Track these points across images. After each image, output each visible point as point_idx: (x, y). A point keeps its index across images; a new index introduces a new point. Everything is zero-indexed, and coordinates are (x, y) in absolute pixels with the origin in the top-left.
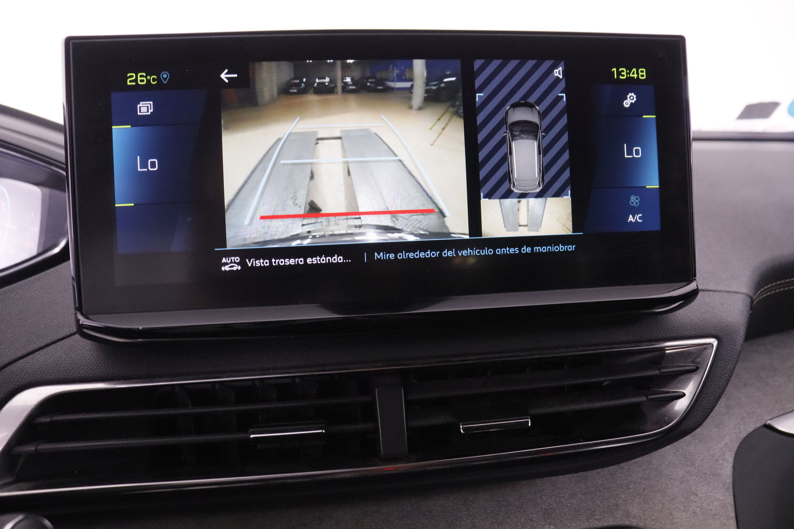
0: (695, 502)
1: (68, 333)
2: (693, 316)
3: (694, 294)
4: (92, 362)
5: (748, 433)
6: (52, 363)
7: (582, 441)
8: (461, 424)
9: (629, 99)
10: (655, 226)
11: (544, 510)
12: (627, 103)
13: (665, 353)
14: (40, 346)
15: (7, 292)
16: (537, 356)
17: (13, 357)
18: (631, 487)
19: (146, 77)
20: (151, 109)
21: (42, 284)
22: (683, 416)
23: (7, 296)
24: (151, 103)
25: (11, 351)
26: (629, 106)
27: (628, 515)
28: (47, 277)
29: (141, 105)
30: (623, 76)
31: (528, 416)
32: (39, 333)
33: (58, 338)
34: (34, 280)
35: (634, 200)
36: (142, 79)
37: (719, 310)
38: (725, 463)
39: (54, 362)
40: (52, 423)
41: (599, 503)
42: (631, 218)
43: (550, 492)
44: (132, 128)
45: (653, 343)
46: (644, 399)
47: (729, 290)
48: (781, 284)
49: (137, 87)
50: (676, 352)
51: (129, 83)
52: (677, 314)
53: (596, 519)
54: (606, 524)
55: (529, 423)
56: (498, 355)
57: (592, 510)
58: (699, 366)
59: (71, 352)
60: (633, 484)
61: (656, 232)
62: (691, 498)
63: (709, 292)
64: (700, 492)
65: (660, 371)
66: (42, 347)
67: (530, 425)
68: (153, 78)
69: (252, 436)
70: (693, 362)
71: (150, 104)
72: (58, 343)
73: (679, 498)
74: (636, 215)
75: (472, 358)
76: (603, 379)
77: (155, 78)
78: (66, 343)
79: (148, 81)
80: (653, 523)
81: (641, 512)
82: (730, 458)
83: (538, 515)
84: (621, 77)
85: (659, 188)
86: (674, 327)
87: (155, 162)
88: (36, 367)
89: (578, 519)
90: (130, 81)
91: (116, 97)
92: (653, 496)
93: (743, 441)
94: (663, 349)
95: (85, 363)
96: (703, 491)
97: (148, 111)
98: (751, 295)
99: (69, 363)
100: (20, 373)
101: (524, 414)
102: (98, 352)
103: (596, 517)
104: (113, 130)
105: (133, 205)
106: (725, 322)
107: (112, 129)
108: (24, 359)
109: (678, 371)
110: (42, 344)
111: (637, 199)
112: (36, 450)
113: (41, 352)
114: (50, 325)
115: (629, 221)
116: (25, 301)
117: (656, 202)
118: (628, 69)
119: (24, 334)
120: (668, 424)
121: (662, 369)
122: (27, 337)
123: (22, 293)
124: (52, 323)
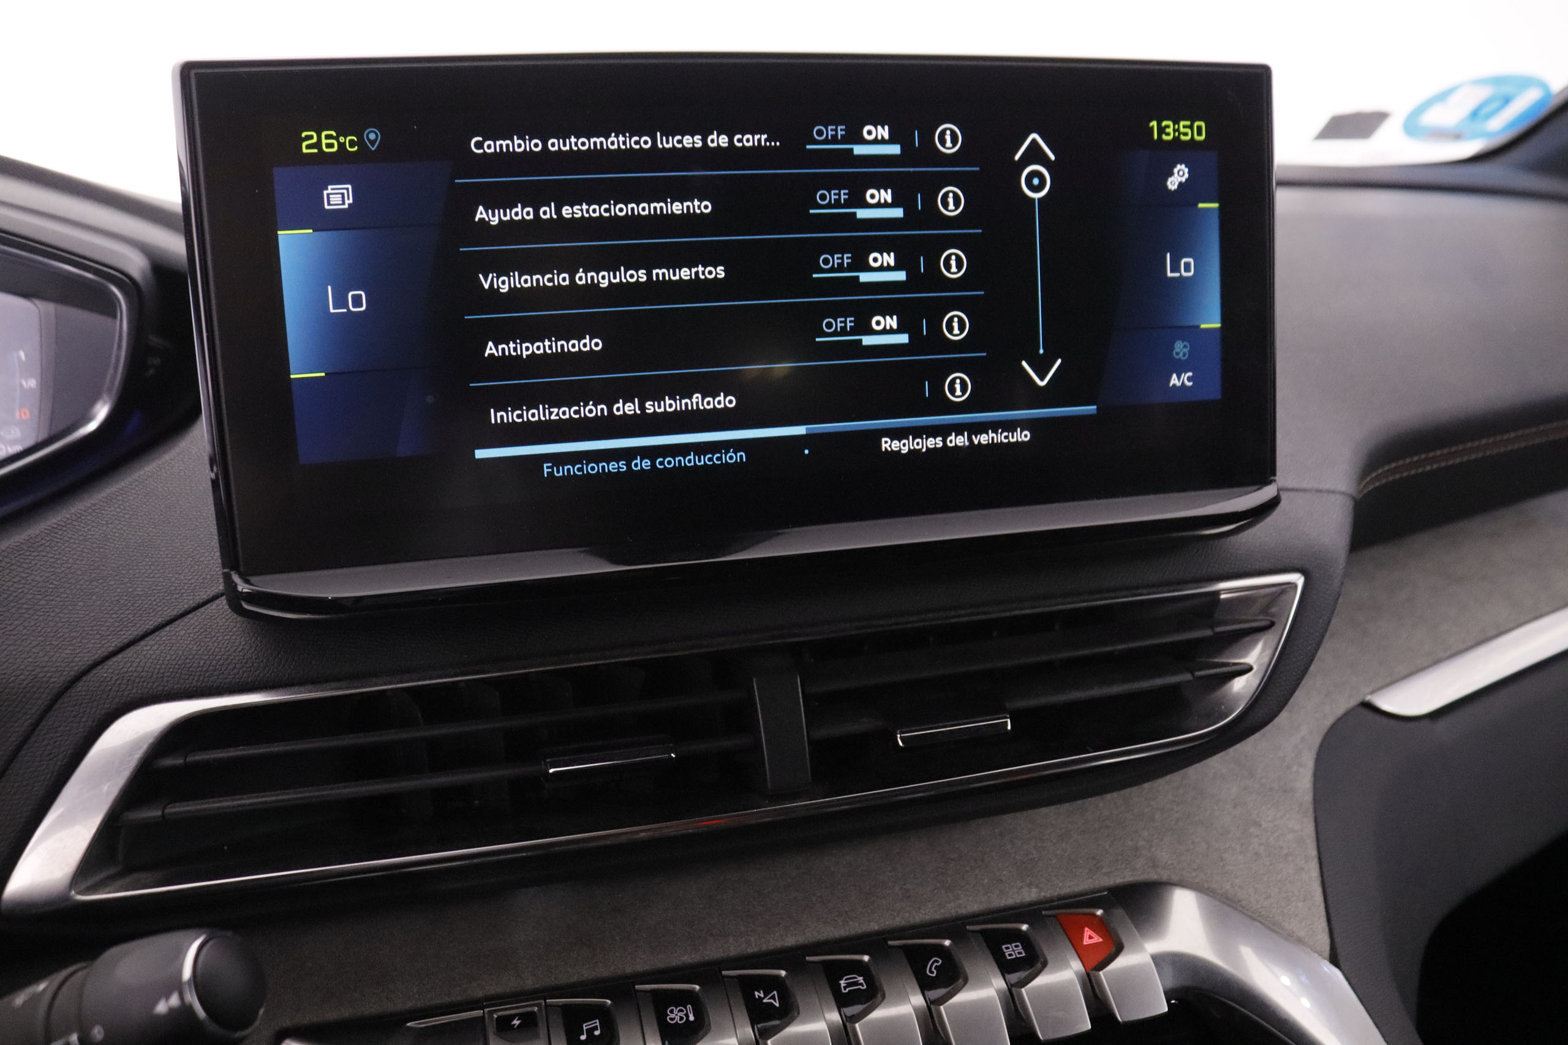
0: (1257, 836)
2: (1265, 537)
3: (1272, 505)
4: (248, 656)
5: (1336, 718)
6: (174, 659)
7: (1091, 750)
8: (898, 732)
9: (1176, 175)
10: (1213, 391)
11: (1018, 864)
12: (1173, 183)
13: (1219, 601)
14: (145, 630)
15: (56, 528)
16: (1014, 613)
17: (99, 652)
18: (1156, 818)
19: (337, 138)
20: (348, 199)
21: (118, 510)
22: (1250, 703)
23: (59, 537)
24: (349, 187)
25: (93, 641)
26: (1176, 188)
27: (1154, 864)
28: (124, 496)
29: (329, 191)
30: (1168, 134)
31: (1005, 713)
32: (136, 605)
33: (175, 613)
35: (1180, 349)
36: (329, 141)
37: (1305, 523)
38: (1301, 770)
39: (177, 658)
40: (188, 768)
41: (1107, 847)
42: (1174, 380)
43: (1026, 832)
44: (316, 233)
45: (1203, 584)
46: (1187, 677)
47: (1321, 487)
49: (321, 158)
50: (1237, 597)
51: (305, 151)
53: (1104, 874)
54: (1119, 881)
55: (1007, 725)
56: (953, 613)
57: (1097, 858)
58: (1274, 620)
59: (206, 638)
60: (1159, 812)
61: (1215, 401)
63: (1289, 493)
64: (1264, 820)
65: (1213, 629)
66: (149, 631)
67: (1009, 727)
68: (350, 141)
69: (551, 771)
70: (1265, 612)
71: (347, 189)
72: (177, 623)
73: (1232, 832)
74: (1183, 374)
77: (354, 140)
78: (192, 622)
79: (342, 146)
80: (1194, 874)
81: (1174, 857)
82: (1309, 759)
83: (1010, 872)
84: (1165, 137)
85: (1222, 328)
86: (1237, 557)
87: (361, 295)
88: (146, 669)
89: (1075, 875)
90: (308, 147)
91: (283, 176)
92: (1193, 831)
93: (1329, 731)
94: (1217, 593)
95: (238, 658)
96: (1269, 819)
97: (344, 203)
98: (1355, 495)
99: (206, 660)
100: (118, 682)
101: (998, 710)
102: (256, 635)
103: (1104, 870)
104: (280, 237)
105: (323, 374)
106: (1316, 545)
107: (277, 236)
108: (120, 656)
109: (1241, 630)
110: (150, 626)
111: (1185, 347)
112: (163, 815)
113: (149, 641)
114: (154, 589)
115: (1171, 385)
116: (95, 545)
117: (1215, 352)
118: (1176, 122)
119: (109, 608)
120: (1226, 718)
121: (1217, 627)
122: (116, 613)
123: (86, 530)
124: (157, 586)
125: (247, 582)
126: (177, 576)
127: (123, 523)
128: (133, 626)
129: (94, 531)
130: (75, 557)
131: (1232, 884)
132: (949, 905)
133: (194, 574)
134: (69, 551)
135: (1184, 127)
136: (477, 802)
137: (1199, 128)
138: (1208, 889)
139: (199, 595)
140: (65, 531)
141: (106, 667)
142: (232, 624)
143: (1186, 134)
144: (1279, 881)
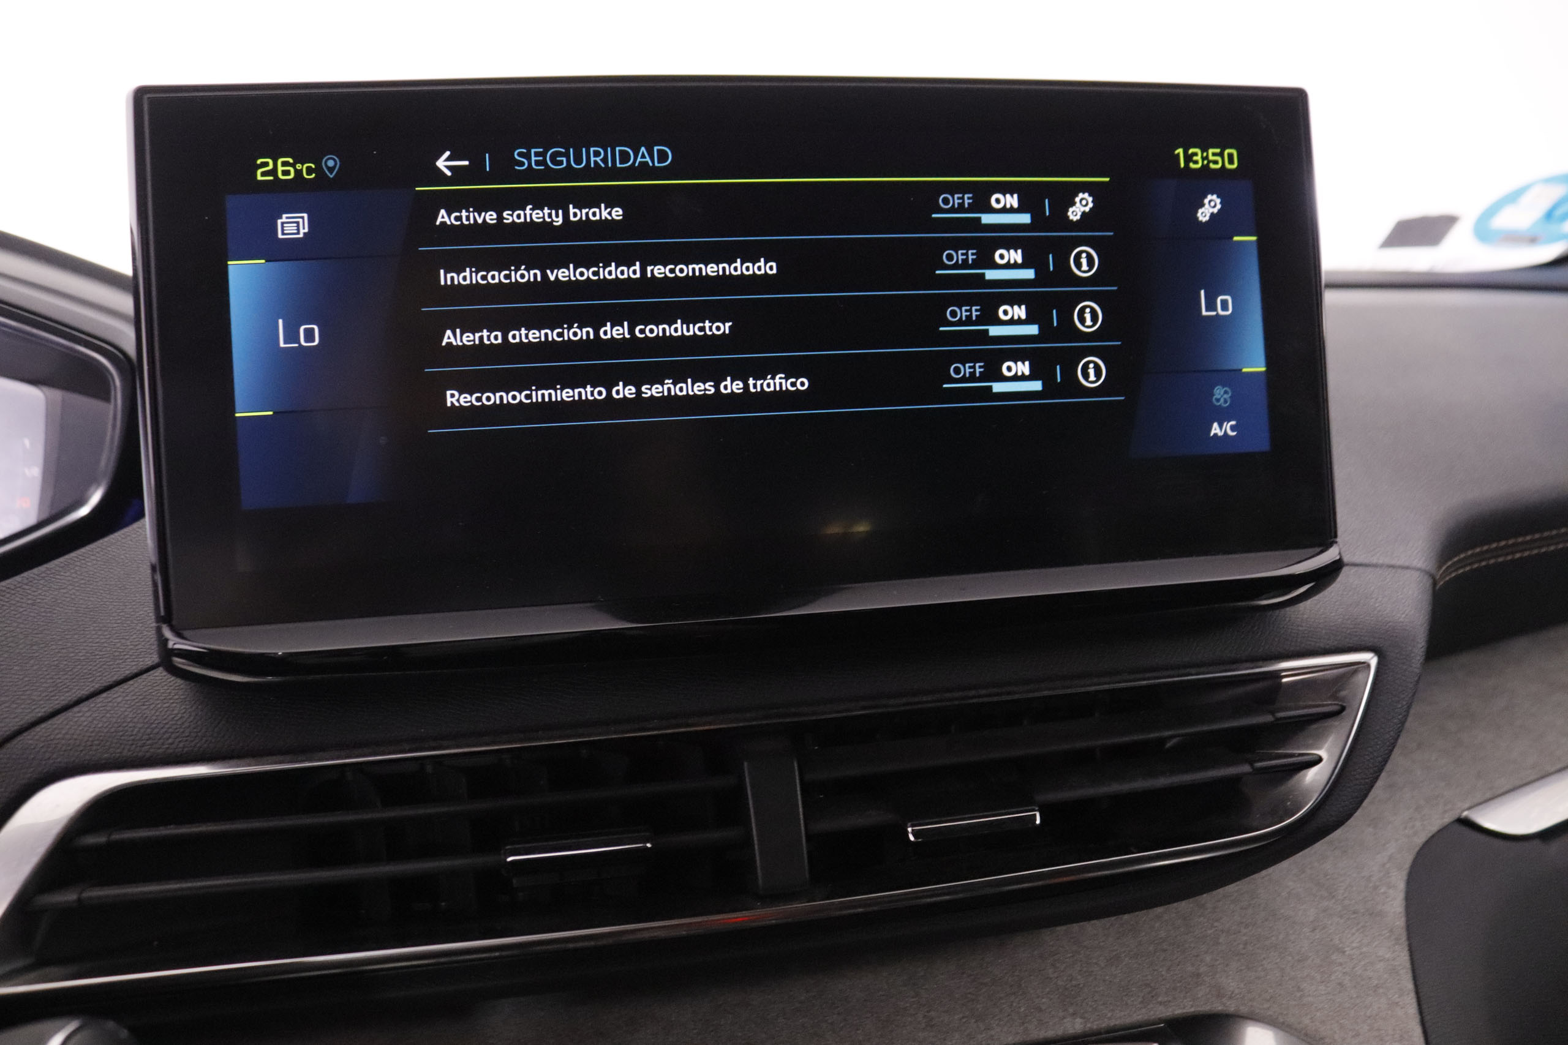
0: (1341, 964)
1: (135, 670)
2: (1331, 613)
3: (1335, 568)
4: (187, 724)
5: (1430, 835)
6: (107, 727)
8: (909, 824)
9: (1207, 205)
10: (1261, 442)
11: (1060, 990)
12: (1204, 214)
13: (1281, 683)
14: (79, 696)
15: (4, 591)
16: (1046, 693)
17: (27, 717)
18: (1221, 941)
19: (293, 165)
20: (304, 229)
21: (74, 575)
22: (1322, 796)
24: (305, 215)
25: (23, 707)
26: (1207, 218)
27: (1219, 993)
29: (284, 220)
30: (1196, 162)
31: (1035, 805)
32: (75, 670)
33: (115, 678)
34: (58, 568)
35: (1221, 395)
36: (284, 168)
37: (1377, 600)
38: (1391, 891)
39: (110, 726)
40: (110, 845)
41: (1164, 973)
42: (1215, 429)
43: (1070, 955)
44: (269, 263)
45: (1260, 663)
46: (1246, 768)
47: (1393, 562)
48: (1482, 553)
49: (276, 185)
50: (1302, 680)
51: (259, 178)
52: (1301, 609)
53: (1161, 1003)
54: (1178, 1012)
55: (1036, 820)
56: (973, 693)
57: (1152, 985)
58: (1344, 704)
59: (144, 705)
60: (1224, 934)
61: (1263, 453)
62: (1334, 957)
63: (1356, 568)
64: (1348, 947)
65: (1273, 716)
66: (84, 697)
67: (1038, 822)
68: (307, 168)
69: (510, 859)
70: (1334, 697)
71: (303, 218)
72: (116, 689)
73: (1311, 959)
74: (1225, 424)
75: (925, 699)
76: (1167, 733)
77: (311, 167)
78: (132, 688)
79: (298, 173)
80: (1266, 1006)
81: (1242, 985)
82: (1399, 881)
83: (1051, 1000)
84: (1192, 165)
85: (1267, 371)
86: (1297, 634)
87: (313, 329)
88: (75, 737)
89: (1127, 1004)
90: (264, 174)
91: (234, 203)
92: (1264, 956)
93: (1421, 849)
94: (1276, 675)
95: (175, 727)
96: (1354, 945)
97: (298, 233)
98: (1431, 572)
99: (140, 728)
100: (43, 750)
101: (1027, 802)
102: (197, 703)
103: (1160, 999)
104: (230, 267)
105: (271, 413)
106: (1390, 622)
107: (227, 265)
108: (50, 722)
109: (1308, 715)
110: (85, 692)
111: (1226, 392)
112: (79, 900)
113: (84, 707)
114: (98, 655)
115: (1212, 434)
116: (43, 610)
117: (1260, 398)
118: (1204, 149)
119: (46, 673)
120: (1294, 815)
121: (1278, 712)
122: (52, 678)
123: (36, 594)
124: (101, 651)
125: (180, 635)
126: (123, 641)
127: (77, 588)
128: (68, 692)
129: (44, 595)
130: (20, 621)
131: (1312, 1018)
132: (980, 1037)
133: (142, 640)
134: (15, 615)
135: (1214, 154)
136: (443, 904)
137: (1231, 156)
138: (1283, 1023)
139: (143, 661)
140: (14, 594)
141: (33, 733)
142: (173, 691)
143: (1216, 162)
144: (1369, 1017)
